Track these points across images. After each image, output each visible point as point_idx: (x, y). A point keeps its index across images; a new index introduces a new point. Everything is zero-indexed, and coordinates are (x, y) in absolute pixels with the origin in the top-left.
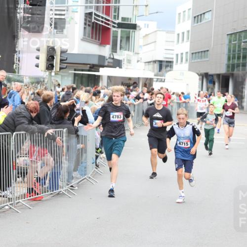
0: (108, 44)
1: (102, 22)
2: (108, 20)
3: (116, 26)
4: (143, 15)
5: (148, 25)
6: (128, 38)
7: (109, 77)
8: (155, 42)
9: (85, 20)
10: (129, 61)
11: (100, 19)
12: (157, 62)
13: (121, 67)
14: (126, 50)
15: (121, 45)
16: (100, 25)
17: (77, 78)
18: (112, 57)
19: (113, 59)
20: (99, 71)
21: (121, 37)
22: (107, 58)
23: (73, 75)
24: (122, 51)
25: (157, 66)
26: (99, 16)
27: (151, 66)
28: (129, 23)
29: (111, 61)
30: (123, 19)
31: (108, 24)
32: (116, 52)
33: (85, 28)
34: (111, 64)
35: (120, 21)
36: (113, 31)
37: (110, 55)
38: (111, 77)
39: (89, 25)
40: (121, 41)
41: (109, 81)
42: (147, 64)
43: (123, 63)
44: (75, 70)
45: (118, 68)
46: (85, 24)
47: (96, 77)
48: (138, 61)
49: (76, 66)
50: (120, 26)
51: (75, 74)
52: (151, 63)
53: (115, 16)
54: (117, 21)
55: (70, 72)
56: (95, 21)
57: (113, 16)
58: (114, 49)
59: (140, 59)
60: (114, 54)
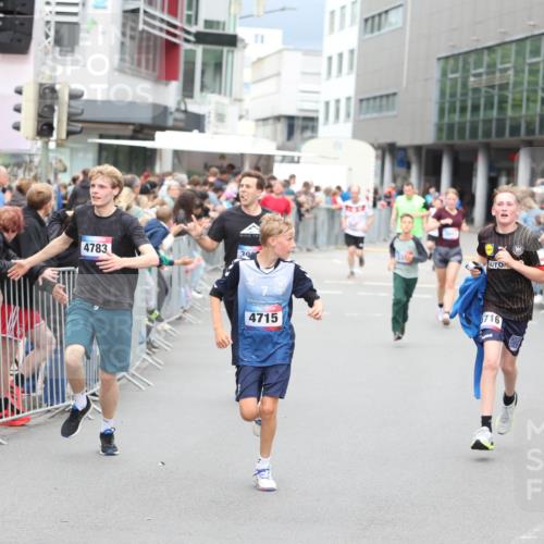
0: (175, 77)
1: (161, 29)
2: (175, 27)
3: (192, 38)
4: (251, 16)
5: (262, 37)
6: (218, 66)
7: (177, 154)
8: (278, 74)
9: (124, 25)
10: (221, 118)
11: (157, 23)
12: (283, 120)
13: (202, 130)
14: (213, 92)
15: (202, 82)
16: (156, 37)
17: (104, 154)
18: (183, 108)
19: (185, 112)
20: (153, 139)
21: (204, 64)
22: (173, 109)
23: (96, 148)
24: (204, 94)
25: (282, 127)
26: (153, 17)
27: (269, 128)
28: (220, 31)
29: (181, 116)
30: (208, 23)
31: (175, 36)
32: (191, 97)
33: (123, 44)
34: (181, 124)
35: (200, 27)
36: (186, 51)
37: (179, 103)
38: (182, 152)
39: (132, 38)
40: (203, 72)
41: (176, 161)
42: (261, 123)
43: (207, 120)
44: (101, 137)
45: (196, 132)
46: (124, 34)
47: (149, 153)
48: (241, 117)
49: (103, 127)
50: (201, 38)
51: (101, 145)
52: (271, 122)
53: (189, 17)
54: (193, 29)
55: (90, 140)
56: (147, 28)
57: (185, 18)
58: (188, 91)
59: (244, 113)
60: (188, 100)
